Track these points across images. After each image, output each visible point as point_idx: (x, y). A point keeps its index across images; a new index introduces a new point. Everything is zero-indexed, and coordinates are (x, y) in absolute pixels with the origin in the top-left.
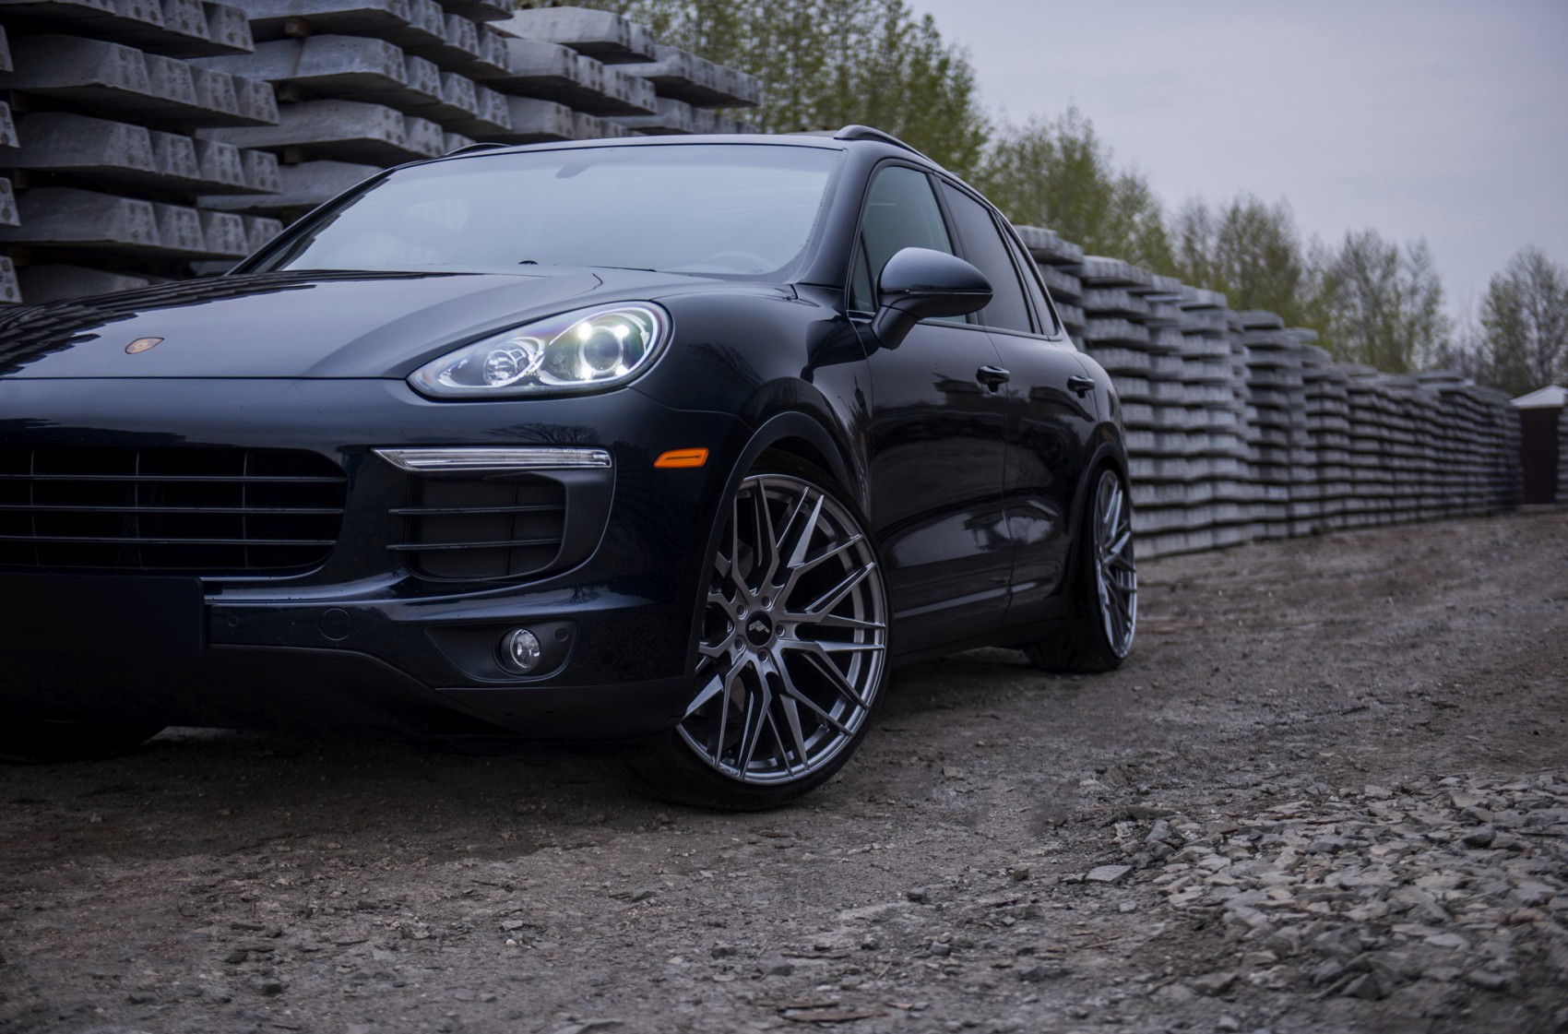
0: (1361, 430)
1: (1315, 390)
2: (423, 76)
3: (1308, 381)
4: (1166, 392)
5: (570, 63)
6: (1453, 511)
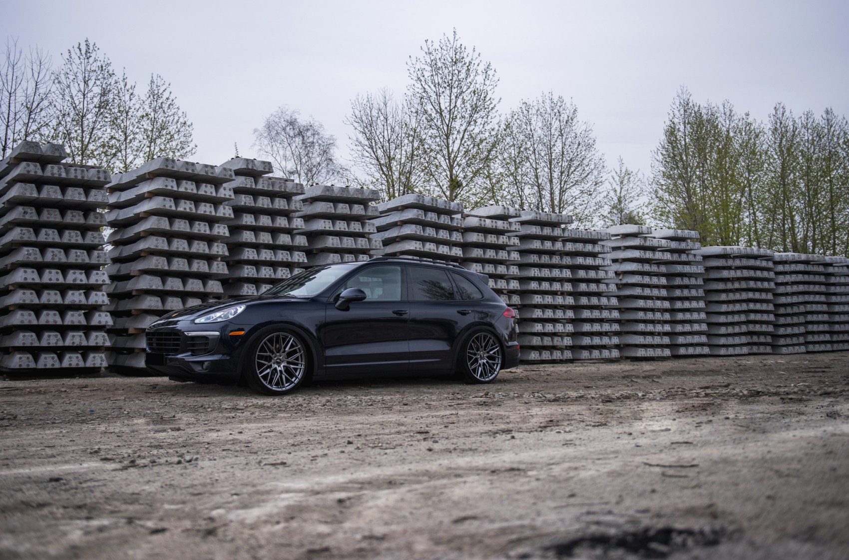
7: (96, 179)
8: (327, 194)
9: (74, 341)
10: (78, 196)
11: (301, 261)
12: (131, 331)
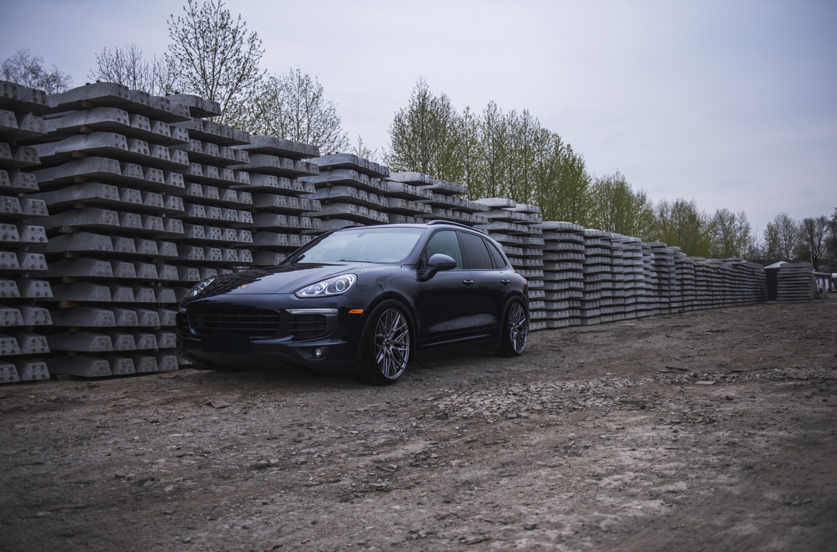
0: (698, 278)
1: (680, 266)
2: (363, 195)
3: (676, 263)
4: (616, 269)
5: (406, 188)
6: (738, 304)
7: (32, 101)
8: (274, 146)
9: (8, 319)
10: (9, 121)
11: (248, 222)
12: (64, 304)
